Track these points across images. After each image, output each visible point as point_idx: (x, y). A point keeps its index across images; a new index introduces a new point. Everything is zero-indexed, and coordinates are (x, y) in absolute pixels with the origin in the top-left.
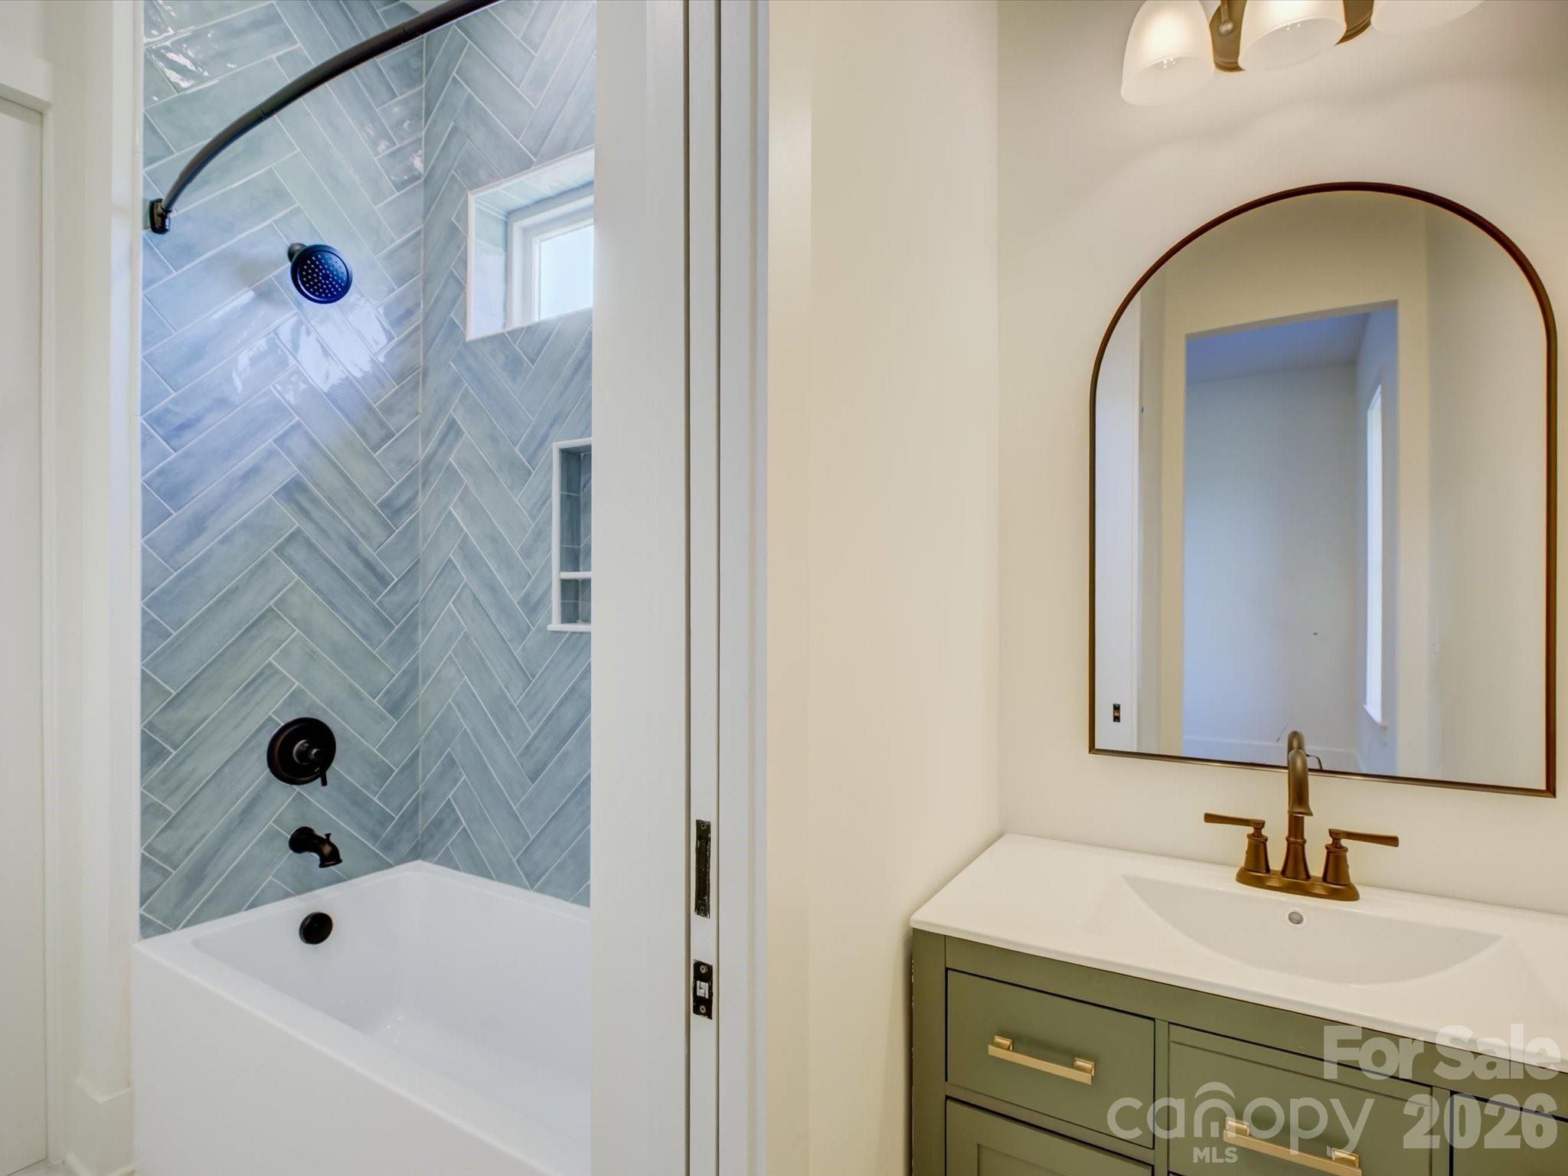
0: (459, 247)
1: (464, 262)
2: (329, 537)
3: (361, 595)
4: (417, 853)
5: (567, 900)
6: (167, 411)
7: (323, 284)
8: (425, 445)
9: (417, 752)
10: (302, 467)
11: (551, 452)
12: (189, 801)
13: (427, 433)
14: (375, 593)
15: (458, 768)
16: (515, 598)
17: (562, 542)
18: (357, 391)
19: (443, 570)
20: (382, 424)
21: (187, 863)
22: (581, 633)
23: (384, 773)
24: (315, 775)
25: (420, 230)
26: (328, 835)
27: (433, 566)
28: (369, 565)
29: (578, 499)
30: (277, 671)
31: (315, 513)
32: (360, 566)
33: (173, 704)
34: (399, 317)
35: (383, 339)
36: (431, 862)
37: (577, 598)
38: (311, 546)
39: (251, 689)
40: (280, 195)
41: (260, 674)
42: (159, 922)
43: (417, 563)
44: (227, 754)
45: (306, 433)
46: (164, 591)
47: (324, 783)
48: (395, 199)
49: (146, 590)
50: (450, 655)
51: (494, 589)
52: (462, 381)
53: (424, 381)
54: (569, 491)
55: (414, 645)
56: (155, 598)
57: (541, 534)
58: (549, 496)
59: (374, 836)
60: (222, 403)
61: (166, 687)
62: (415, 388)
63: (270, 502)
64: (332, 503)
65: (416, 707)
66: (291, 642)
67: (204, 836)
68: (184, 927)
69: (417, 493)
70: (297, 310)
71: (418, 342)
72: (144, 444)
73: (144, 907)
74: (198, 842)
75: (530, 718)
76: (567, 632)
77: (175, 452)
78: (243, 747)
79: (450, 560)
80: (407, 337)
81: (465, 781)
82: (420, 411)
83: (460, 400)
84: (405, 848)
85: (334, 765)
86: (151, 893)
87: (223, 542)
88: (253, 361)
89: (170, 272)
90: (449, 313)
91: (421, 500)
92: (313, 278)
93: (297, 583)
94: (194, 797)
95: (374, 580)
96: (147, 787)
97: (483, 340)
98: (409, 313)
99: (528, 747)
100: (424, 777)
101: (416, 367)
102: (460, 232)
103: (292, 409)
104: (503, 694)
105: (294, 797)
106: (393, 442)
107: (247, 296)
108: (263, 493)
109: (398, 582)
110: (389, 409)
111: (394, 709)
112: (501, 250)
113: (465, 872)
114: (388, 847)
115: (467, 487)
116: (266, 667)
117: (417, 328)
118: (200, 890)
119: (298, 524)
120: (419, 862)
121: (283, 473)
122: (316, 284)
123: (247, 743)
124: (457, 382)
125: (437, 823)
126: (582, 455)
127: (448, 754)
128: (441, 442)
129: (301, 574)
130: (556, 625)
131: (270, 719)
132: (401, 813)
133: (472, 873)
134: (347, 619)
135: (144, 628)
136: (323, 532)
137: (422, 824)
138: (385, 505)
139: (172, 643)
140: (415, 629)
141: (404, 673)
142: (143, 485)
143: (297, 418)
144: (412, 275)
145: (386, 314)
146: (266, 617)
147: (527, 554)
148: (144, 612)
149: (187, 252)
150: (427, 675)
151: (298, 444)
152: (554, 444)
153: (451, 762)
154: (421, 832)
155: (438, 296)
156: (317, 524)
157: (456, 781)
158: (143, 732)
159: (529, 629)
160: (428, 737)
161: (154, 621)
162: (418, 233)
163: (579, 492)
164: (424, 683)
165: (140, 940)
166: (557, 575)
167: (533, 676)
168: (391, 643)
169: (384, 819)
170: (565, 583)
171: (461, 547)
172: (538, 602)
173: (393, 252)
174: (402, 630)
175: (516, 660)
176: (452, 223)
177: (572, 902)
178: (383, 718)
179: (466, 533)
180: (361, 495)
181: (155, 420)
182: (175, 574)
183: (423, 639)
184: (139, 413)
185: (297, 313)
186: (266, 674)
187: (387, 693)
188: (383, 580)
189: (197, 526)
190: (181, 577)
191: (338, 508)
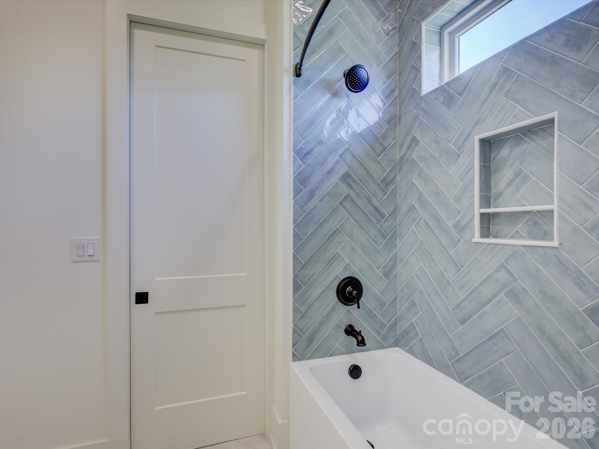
0: (417, 51)
1: (420, 58)
2: (360, 197)
3: (373, 222)
4: (396, 344)
5: (486, 398)
6: (301, 148)
7: (358, 83)
8: (400, 152)
9: (397, 296)
10: (349, 166)
11: (474, 141)
12: (309, 308)
13: (401, 146)
14: (379, 221)
15: (417, 308)
16: (450, 224)
17: (480, 192)
18: (371, 131)
19: (409, 210)
20: (381, 144)
21: (308, 333)
22: (496, 244)
23: (382, 305)
24: (354, 302)
25: (397, 52)
26: (360, 331)
27: (404, 208)
28: (376, 209)
29: (489, 167)
30: (340, 256)
31: (355, 187)
32: (372, 209)
33: (304, 267)
34: (388, 94)
35: (381, 105)
36: (403, 350)
37: (489, 224)
38: (353, 201)
39: (331, 263)
40: (340, 50)
41: (334, 256)
42: (299, 356)
43: (396, 208)
44: (321, 290)
45: (351, 151)
46: (300, 221)
47: (359, 307)
48: (386, 40)
49: (295, 221)
50: (413, 252)
51: (438, 219)
52: (419, 117)
53: (399, 122)
54: (484, 163)
55: (395, 246)
56: (298, 224)
57: (467, 187)
58: (473, 166)
59: (379, 333)
60: (320, 142)
61: (301, 260)
62: (395, 126)
63: (337, 183)
64: (361, 182)
65: (396, 274)
66: (345, 243)
67: (314, 323)
68: (307, 359)
69: (396, 175)
70: (347, 99)
71: (397, 104)
72: (294, 162)
73: (293, 349)
74: (312, 325)
75: (460, 288)
76: (486, 243)
77: (304, 165)
78: (327, 287)
79: (413, 205)
80: (392, 102)
81: (420, 314)
82: (398, 136)
83: (418, 127)
84: (391, 340)
85: (362, 299)
86: (296, 343)
87: (320, 201)
88: (331, 123)
89: (302, 92)
90: (412, 86)
91: (398, 178)
92: (354, 81)
93: (348, 217)
94: (310, 307)
95: (378, 216)
96: (295, 301)
97: (430, 93)
98: (393, 91)
99: (459, 304)
100: (400, 309)
101: (396, 116)
102: (417, 44)
103: (346, 142)
104: (443, 274)
105: (347, 310)
106: (386, 152)
107: (328, 96)
108: (335, 179)
109: (388, 216)
110: (384, 137)
111: (386, 275)
112: (438, 47)
113: (421, 360)
114: (384, 338)
115: (422, 169)
116: (336, 253)
117: (396, 98)
118: (312, 346)
119: (348, 192)
120: (397, 349)
121: (342, 170)
122: (355, 84)
123: (329, 285)
124: (416, 117)
125: (407, 332)
126: (492, 141)
127: (411, 300)
128: (408, 149)
129: (349, 213)
130: (477, 238)
131: (337, 276)
132: (389, 324)
133: (425, 363)
134: (367, 233)
135: (294, 236)
136: (358, 195)
137: (399, 330)
138: (383, 181)
139: (303, 243)
140: (396, 239)
141: (391, 259)
142: (293, 179)
143: (348, 146)
144: (394, 73)
145: (383, 94)
146: (336, 232)
147: (458, 200)
148: (294, 230)
149: (308, 82)
150: (402, 260)
151: (348, 157)
152: (475, 137)
153: (414, 304)
154: (398, 334)
155: (406, 80)
156: (355, 191)
157: (416, 314)
158: (293, 278)
159: (459, 241)
160: (402, 290)
161: (297, 233)
162: (396, 53)
163: (490, 163)
164: (400, 264)
165: (292, 362)
166: (478, 210)
167: (462, 267)
168: (386, 244)
169: (383, 326)
170: (482, 215)
171: (419, 199)
172: (465, 226)
173: (385, 65)
174: (390, 239)
175: (451, 257)
176: (413, 41)
177: (489, 400)
178: (382, 279)
179: (422, 192)
180: (373, 177)
181: (297, 152)
182: (304, 214)
183: (399, 243)
184: (292, 150)
185: (347, 100)
186: (336, 257)
187: (383, 268)
188: (382, 215)
189: (311, 195)
190: (306, 215)
191: (363, 184)
